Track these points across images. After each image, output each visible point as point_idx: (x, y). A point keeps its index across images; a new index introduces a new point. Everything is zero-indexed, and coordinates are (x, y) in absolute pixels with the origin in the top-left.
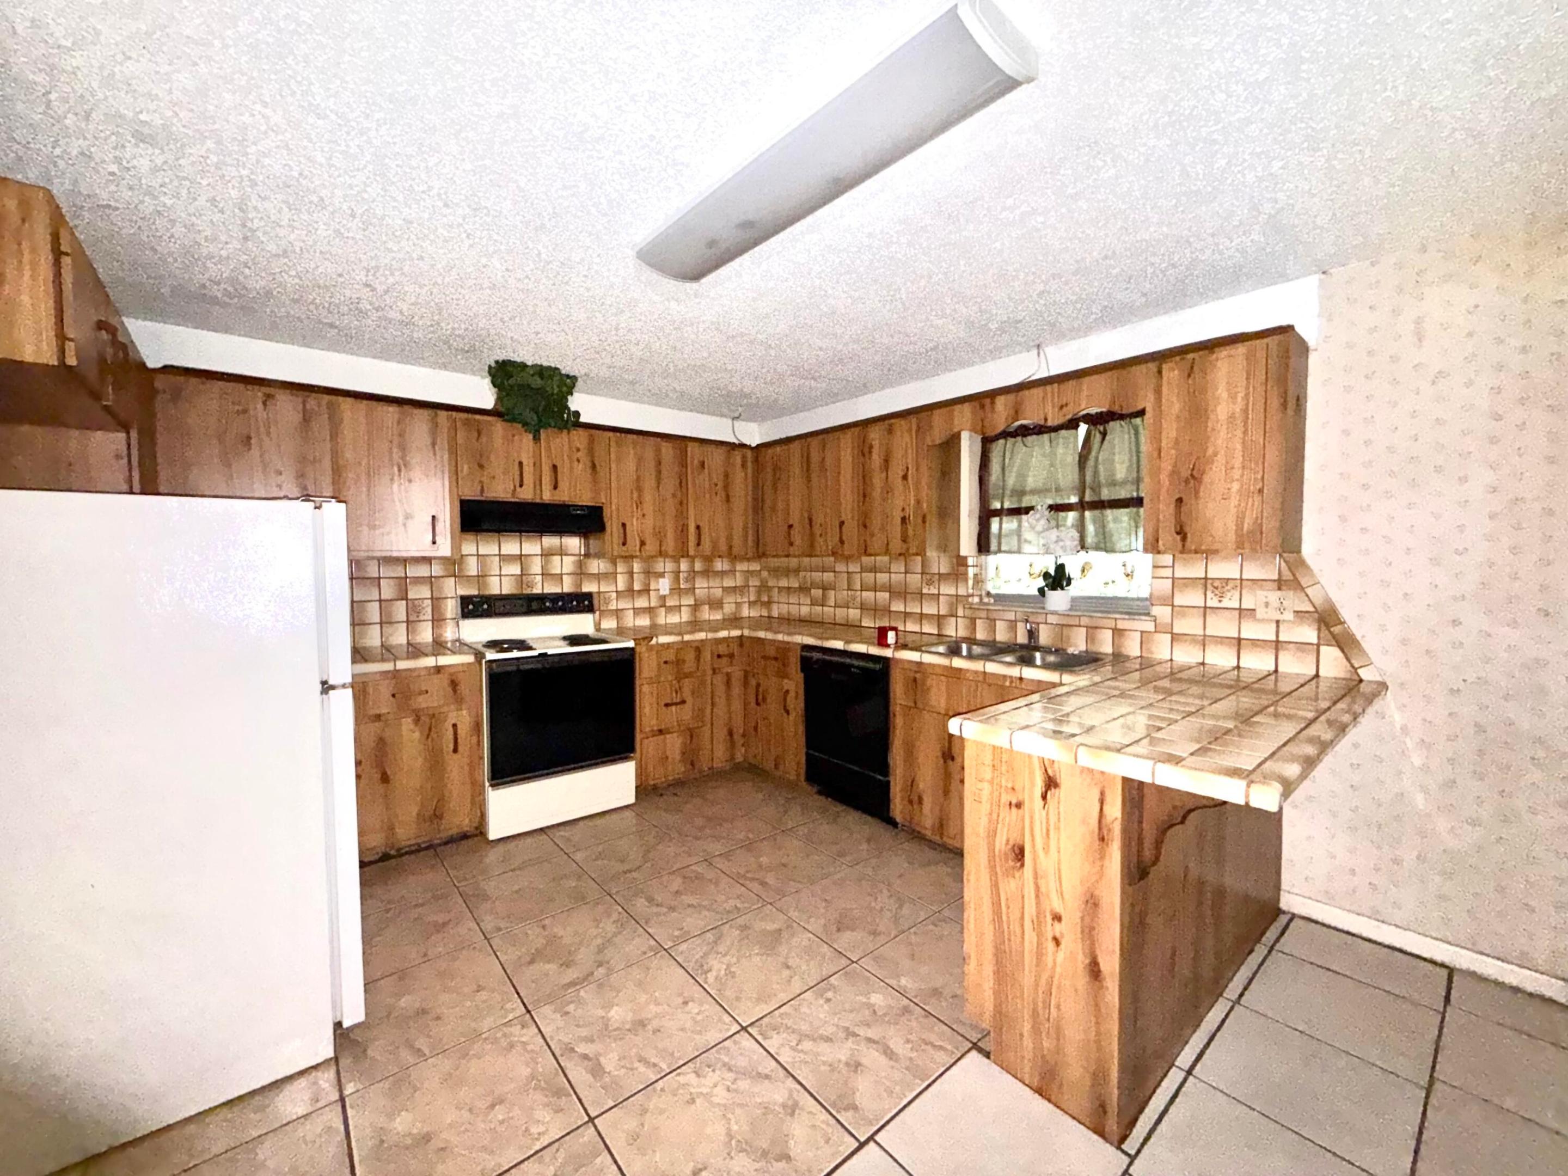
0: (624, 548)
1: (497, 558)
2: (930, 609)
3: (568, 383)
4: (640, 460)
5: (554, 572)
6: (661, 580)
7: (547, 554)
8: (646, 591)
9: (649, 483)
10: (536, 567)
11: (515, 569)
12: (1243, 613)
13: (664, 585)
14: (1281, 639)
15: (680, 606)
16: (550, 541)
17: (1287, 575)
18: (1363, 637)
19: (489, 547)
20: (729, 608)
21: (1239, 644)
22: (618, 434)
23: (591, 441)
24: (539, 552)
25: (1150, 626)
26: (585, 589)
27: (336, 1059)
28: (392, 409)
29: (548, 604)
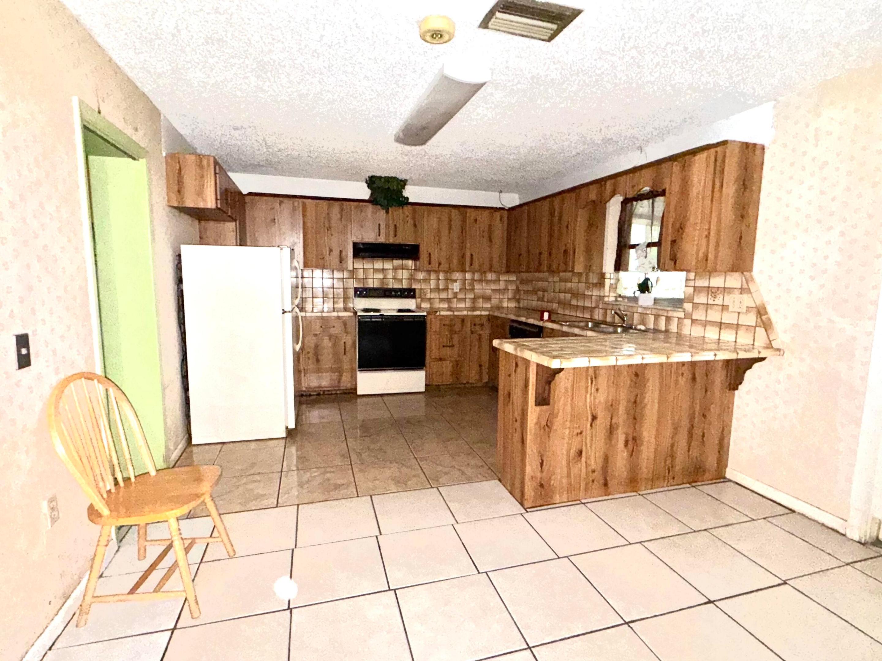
0: (430, 266)
1: (372, 270)
2: (588, 304)
3: (403, 183)
4: (440, 220)
5: (399, 278)
6: (455, 284)
7: (395, 269)
8: (446, 289)
9: (445, 232)
10: (390, 275)
11: (381, 276)
12: (724, 308)
13: (456, 287)
14: (740, 323)
15: (466, 298)
16: (397, 262)
17: (745, 286)
18: (777, 322)
19: (367, 265)
20: (494, 301)
21: (721, 325)
22: (429, 207)
23: (414, 212)
24: (392, 268)
25: (682, 315)
26: (413, 287)
27: (286, 438)
28: (325, 203)
29: (393, 293)
